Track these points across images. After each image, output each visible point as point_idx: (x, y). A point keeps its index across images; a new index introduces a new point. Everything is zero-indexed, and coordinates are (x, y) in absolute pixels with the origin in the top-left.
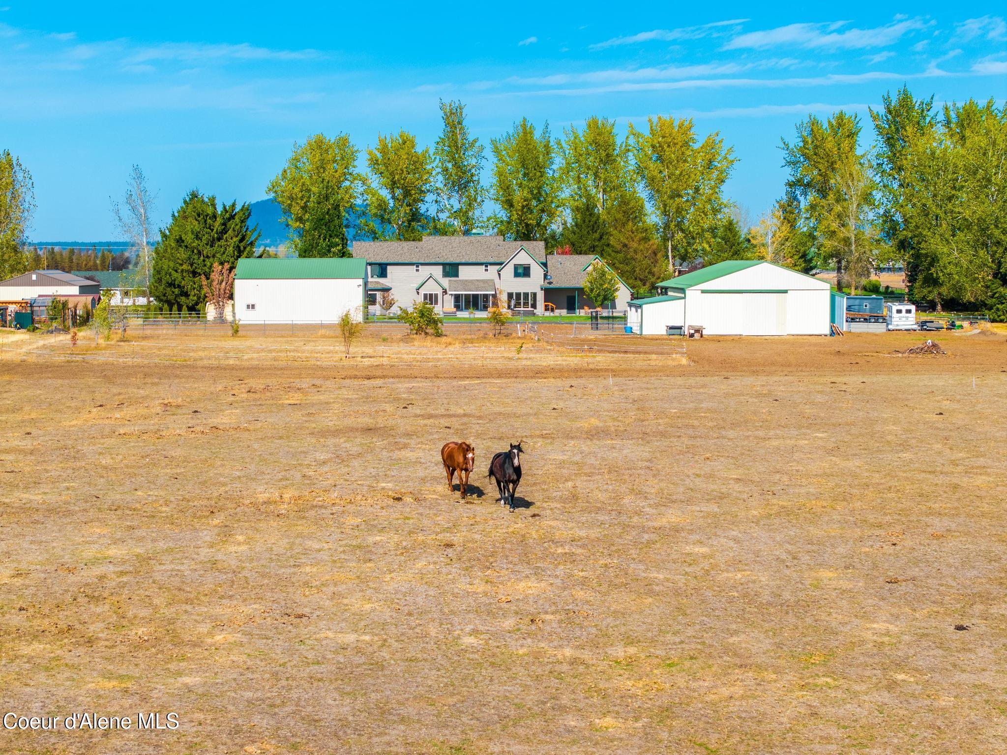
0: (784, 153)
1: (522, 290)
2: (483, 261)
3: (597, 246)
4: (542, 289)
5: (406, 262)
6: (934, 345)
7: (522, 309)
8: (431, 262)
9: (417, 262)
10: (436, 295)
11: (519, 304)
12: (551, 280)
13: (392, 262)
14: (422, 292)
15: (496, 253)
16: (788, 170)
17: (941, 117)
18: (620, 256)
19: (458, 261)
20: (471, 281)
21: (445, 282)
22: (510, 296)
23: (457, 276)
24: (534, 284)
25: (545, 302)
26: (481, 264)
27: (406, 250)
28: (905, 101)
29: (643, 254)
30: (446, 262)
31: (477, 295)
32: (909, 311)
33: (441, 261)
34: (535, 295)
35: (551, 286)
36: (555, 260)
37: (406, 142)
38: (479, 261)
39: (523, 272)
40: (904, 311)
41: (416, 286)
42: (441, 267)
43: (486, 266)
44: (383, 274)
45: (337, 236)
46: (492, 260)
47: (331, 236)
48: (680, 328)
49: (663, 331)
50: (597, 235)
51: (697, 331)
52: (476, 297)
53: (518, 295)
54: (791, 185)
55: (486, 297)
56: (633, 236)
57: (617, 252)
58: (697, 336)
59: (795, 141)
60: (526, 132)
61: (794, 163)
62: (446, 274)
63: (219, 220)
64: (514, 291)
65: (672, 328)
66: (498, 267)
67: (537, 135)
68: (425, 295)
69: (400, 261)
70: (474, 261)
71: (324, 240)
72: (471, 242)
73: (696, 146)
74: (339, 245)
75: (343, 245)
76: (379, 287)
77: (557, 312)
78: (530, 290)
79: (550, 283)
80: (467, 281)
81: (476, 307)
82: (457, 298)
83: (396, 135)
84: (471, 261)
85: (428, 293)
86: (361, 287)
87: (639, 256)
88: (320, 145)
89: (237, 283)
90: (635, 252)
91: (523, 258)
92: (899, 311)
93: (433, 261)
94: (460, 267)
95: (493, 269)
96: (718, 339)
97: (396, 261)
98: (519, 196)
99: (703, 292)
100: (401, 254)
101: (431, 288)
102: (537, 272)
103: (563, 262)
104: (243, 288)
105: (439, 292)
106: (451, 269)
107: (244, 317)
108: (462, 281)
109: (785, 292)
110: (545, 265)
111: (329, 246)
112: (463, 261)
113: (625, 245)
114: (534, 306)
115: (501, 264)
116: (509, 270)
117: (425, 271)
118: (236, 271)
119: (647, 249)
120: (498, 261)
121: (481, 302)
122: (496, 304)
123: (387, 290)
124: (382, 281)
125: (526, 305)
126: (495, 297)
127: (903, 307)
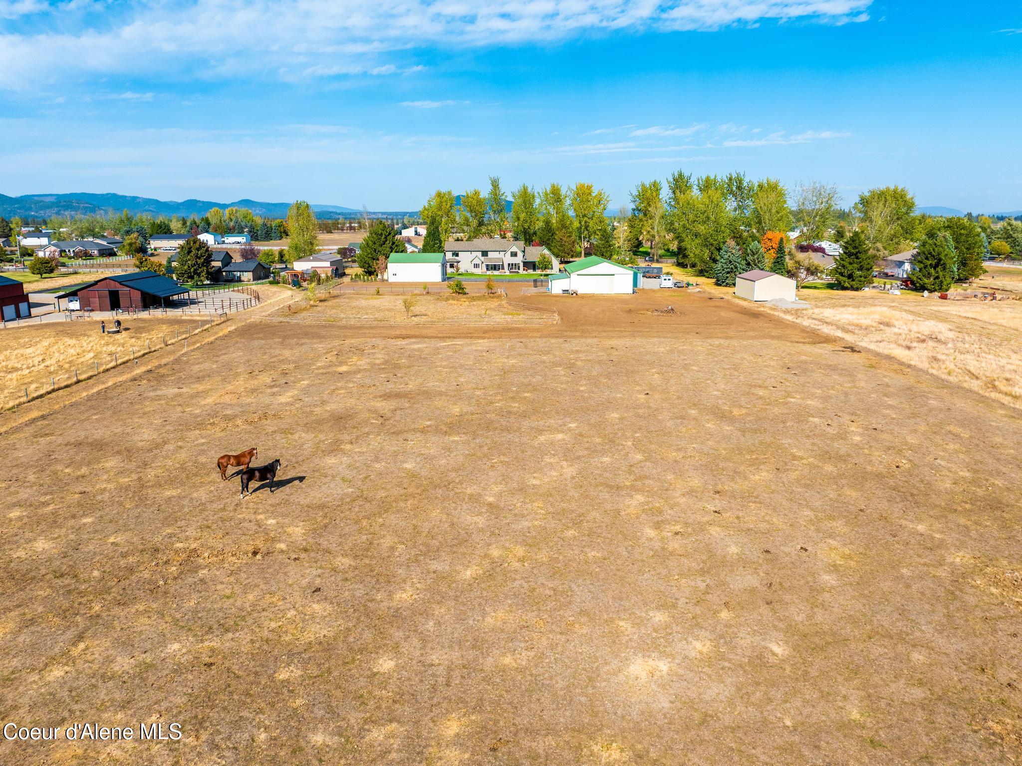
0: (630, 197)
1: (514, 262)
4: (522, 262)
5: (466, 250)
6: (672, 309)
8: (477, 250)
9: (471, 250)
11: (513, 268)
13: (460, 250)
14: (473, 263)
15: (503, 246)
16: (632, 204)
17: (696, 182)
19: (487, 250)
20: (493, 258)
21: (483, 258)
22: (509, 264)
23: (487, 256)
24: (519, 260)
25: (523, 267)
26: (497, 251)
27: (467, 245)
28: (681, 175)
30: (483, 250)
32: (669, 280)
33: (481, 250)
34: (519, 264)
35: (526, 261)
36: (528, 249)
37: (477, 193)
39: (514, 254)
41: (471, 260)
42: (481, 253)
43: (499, 252)
44: (457, 255)
46: (501, 250)
47: (435, 240)
48: (568, 291)
51: (575, 292)
52: (495, 265)
53: (512, 264)
54: (634, 210)
55: (499, 265)
56: (565, 234)
58: (574, 294)
59: (635, 193)
60: (525, 189)
61: (635, 201)
62: (483, 255)
63: (384, 236)
64: (511, 262)
65: (564, 291)
66: (504, 253)
67: (529, 190)
69: (464, 250)
71: (432, 241)
72: (493, 242)
73: (594, 195)
74: (437, 244)
75: (440, 244)
76: (455, 261)
77: (529, 271)
78: (517, 263)
79: (526, 259)
80: (491, 258)
81: (495, 269)
82: (487, 266)
83: (472, 190)
84: (493, 250)
85: (476, 263)
86: (440, 265)
87: (567, 244)
88: (439, 195)
89: (389, 265)
91: (514, 249)
92: (665, 280)
94: (489, 252)
95: (502, 253)
96: (584, 297)
98: (522, 216)
99: (579, 275)
100: (465, 247)
101: (477, 261)
102: (520, 254)
103: (532, 250)
104: (392, 267)
105: (480, 263)
106: (485, 253)
107: (392, 279)
108: (489, 258)
109: (613, 275)
110: (524, 252)
111: (433, 246)
112: (490, 250)
114: (519, 269)
115: (505, 251)
116: (509, 254)
117: (474, 254)
118: (389, 259)
121: (497, 268)
122: (503, 268)
123: (458, 262)
124: (457, 258)
125: (515, 269)
126: (503, 265)
127: (667, 278)
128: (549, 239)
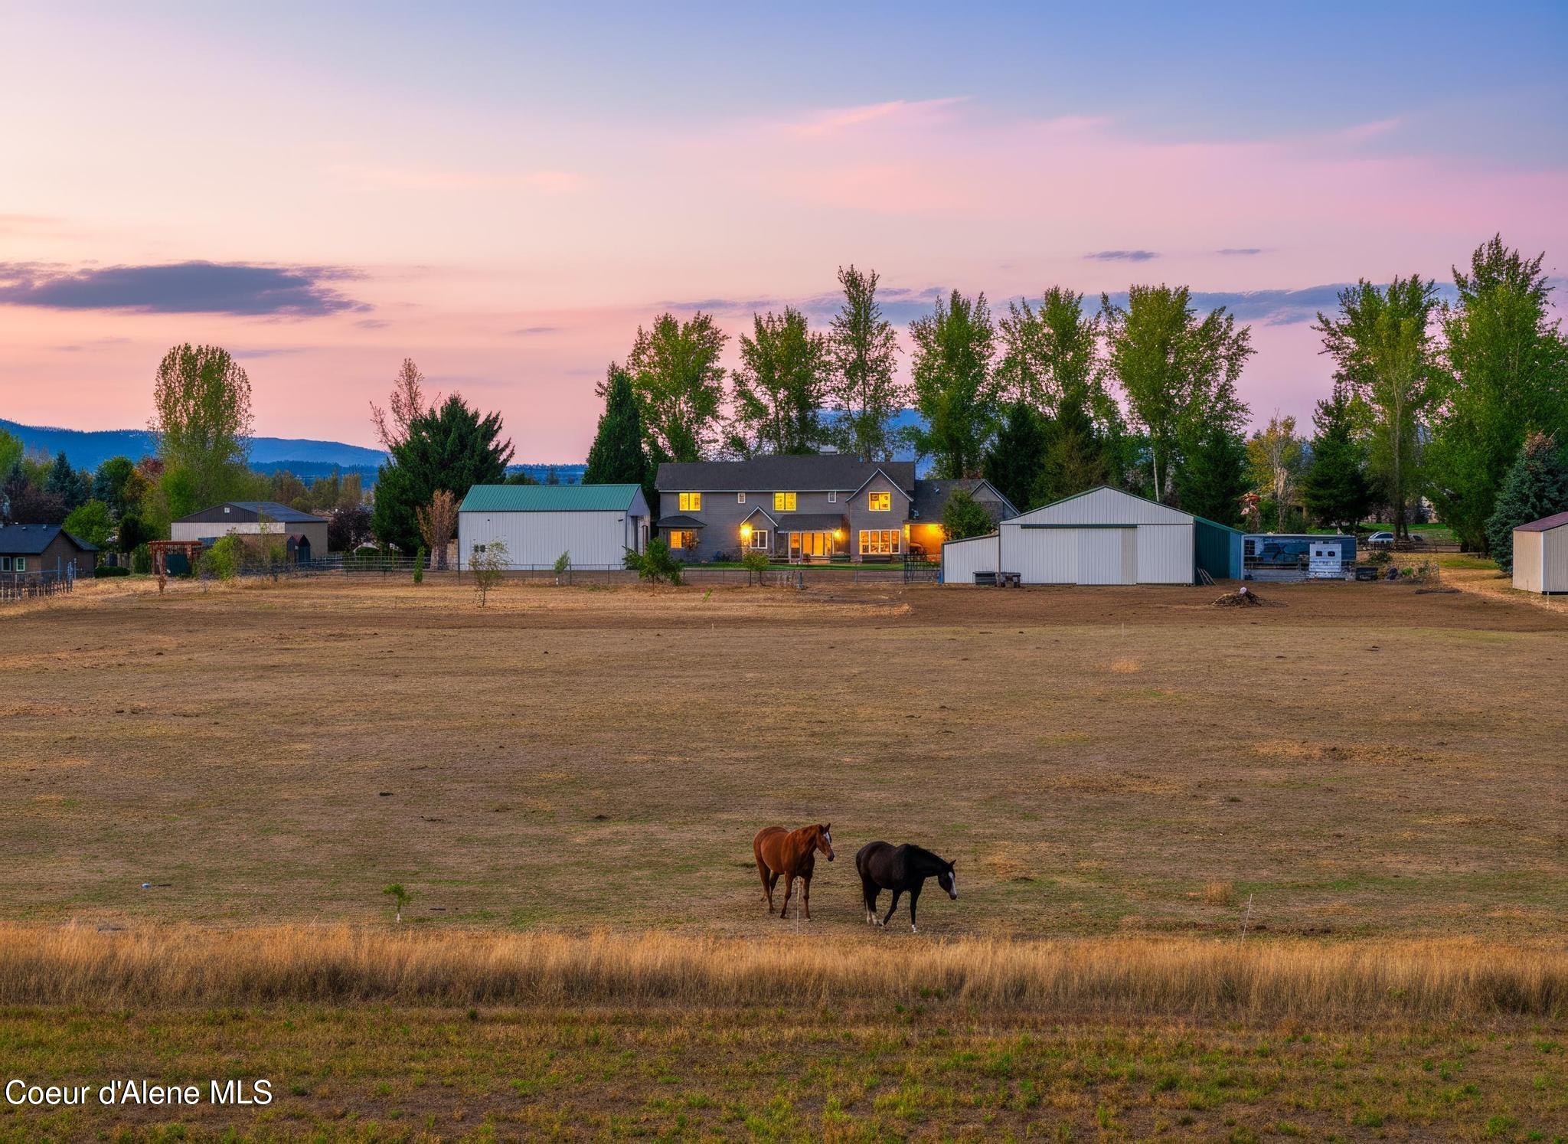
0: (1322, 335)
6: (1248, 595)
9: (740, 490)
10: (763, 535)
11: (876, 546)
15: (848, 478)
16: (1332, 358)
20: (812, 516)
21: (778, 518)
26: (826, 493)
27: (728, 473)
28: (1501, 257)
32: (1332, 554)
34: (896, 534)
37: (795, 323)
40: (1325, 553)
48: (991, 575)
51: (1011, 577)
53: (875, 535)
54: (1339, 378)
58: (1011, 584)
59: (1339, 317)
66: (848, 497)
73: (1197, 326)
76: (687, 524)
79: (918, 518)
80: (806, 516)
86: (623, 522)
89: (464, 517)
91: (880, 486)
92: (1319, 554)
95: (841, 500)
96: (1037, 590)
99: (1024, 527)
108: (800, 516)
109: (1134, 526)
114: (896, 549)
115: (851, 493)
116: (862, 500)
118: (465, 503)
120: (848, 490)
123: (700, 528)
124: (694, 515)
125: (884, 549)
127: (1325, 548)
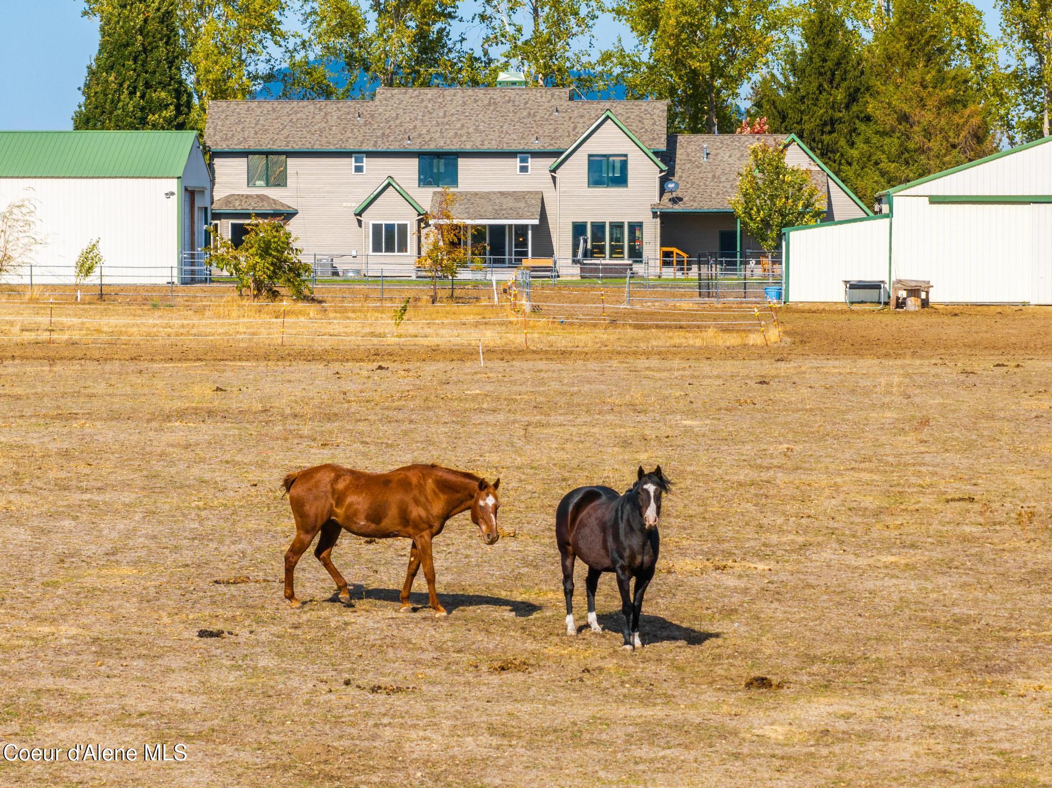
1: (607, 218)
2: (514, 147)
3: (841, 121)
4: (655, 215)
5: (332, 148)
7: (607, 261)
8: (392, 148)
9: (357, 149)
10: (403, 228)
11: (601, 250)
12: (679, 193)
13: (297, 148)
14: (370, 220)
15: (548, 129)
18: (892, 144)
19: (454, 147)
20: (487, 196)
21: (426, 197)
22: (579, 229)
23: (454, 182)
24: (636, 201)
25: (662, 245)
26: (512, 155)
27: (333, 120)
29: (946, 138)
30: (426, 148)
31: (502, 227)
33: (416, 148)
34: (635, 227)
35: (678, 208)
36: (693, 145)
38: (506, 148)
39: (609, 173)
41: (356, 206)
42: (414, 163)
43: (523, 160)
44: (277, 176)
45: (164, 86)
46: (536, 146)
47: (147, 85)
48: (876, 286)
49: (838, 295)
50: (840, 96)
51: (914, 292)
52: (498, 232)
53: (599, 228)
55: (521, 231)
56: (924, 94)
57: (884, 134)
58: (913, 304)
62: (427, 178)
64: (589, 219)
65: (854, 286)
66: (551, 162)
68: (377, 228)
69: (317, 148)
70: (493, 146)
71: (132, 93)
72: (492, 103)
74: (167, 106)
75: (178, 107)
76: (266, 208)
78: (626, 219)
79: (676, 200)
80: (476, 194)
84: (486, 147)
85: (383, 222)
86: (175, 198)
90: (928, 134)
91: (609, 140)
93: (395, 147)
94: (462, 162)
95: (540, 167)
97: (307, 147)
99: (935, 200)
100: (321, 131)
101: (391, 211)
102: (644, 173)
103: (713, 152)
105: (411, 221)
106: (439, 167)
108: (467, 194)
110: (666, 157)
111: (142, 109)
112: (468, 147)
113: (904, 118)
114: (636, 254)
115: (557, 154)
116: (577, 168)
117: (377, 170)
119: (958, 128)
120: (551, 149)
121: (509, 243)
122: (545, 248)
123: (289, 215)
124: (274, 193)
125: (616, 250)
126: (542, 231)
128: (831, 124)
